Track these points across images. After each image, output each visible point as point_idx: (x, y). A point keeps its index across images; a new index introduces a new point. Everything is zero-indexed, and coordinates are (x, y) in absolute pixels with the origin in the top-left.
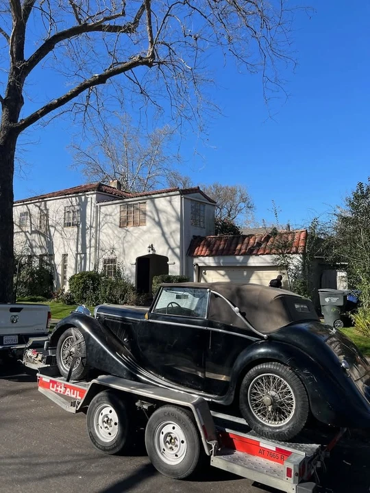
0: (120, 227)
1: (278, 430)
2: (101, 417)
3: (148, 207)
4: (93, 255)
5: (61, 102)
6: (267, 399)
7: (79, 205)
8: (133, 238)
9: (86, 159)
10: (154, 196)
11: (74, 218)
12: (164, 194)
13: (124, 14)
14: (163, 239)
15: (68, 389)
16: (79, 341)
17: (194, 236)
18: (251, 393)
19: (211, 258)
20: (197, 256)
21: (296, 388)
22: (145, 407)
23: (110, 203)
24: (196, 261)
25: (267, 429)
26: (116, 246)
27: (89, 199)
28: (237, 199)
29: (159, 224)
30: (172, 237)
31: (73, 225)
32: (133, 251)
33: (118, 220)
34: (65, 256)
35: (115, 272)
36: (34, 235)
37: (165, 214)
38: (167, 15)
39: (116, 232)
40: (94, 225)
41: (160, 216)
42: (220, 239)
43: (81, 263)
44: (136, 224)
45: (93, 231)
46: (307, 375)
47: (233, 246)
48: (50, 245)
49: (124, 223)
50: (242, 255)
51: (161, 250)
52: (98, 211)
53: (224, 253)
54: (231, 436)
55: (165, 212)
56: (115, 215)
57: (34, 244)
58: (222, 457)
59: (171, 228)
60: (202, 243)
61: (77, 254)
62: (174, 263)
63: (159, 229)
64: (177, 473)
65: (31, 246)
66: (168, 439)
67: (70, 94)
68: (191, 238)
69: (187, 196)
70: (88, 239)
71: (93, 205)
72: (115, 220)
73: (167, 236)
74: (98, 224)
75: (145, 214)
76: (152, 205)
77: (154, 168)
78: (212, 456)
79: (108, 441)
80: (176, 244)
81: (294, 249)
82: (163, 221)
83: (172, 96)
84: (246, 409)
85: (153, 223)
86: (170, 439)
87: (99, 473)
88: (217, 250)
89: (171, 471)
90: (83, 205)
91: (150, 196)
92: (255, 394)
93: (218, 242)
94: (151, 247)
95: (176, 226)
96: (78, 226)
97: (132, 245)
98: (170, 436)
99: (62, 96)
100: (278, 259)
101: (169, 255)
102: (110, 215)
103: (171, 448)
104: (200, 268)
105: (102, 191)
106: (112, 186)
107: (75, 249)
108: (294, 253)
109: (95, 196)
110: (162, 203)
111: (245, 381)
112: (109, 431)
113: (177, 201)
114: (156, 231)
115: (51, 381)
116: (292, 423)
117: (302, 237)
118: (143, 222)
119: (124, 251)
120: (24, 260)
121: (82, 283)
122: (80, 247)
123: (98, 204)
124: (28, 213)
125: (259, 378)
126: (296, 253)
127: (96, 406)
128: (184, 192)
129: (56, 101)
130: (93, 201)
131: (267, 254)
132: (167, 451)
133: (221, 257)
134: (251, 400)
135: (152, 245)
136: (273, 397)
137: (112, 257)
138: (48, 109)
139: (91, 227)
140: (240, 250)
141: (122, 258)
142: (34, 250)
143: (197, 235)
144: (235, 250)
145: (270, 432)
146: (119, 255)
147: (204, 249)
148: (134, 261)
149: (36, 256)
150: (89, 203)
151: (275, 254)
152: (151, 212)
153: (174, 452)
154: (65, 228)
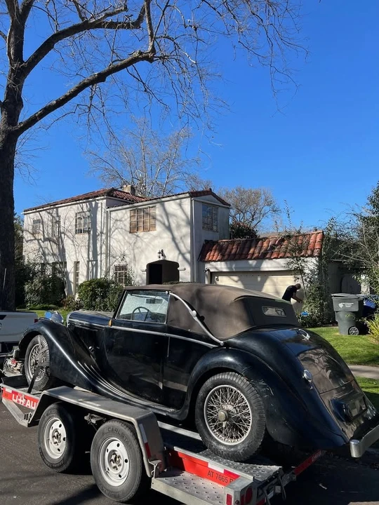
0: (130, 232)
1: (232, 449)
2: (51, 431)
3: (158, 211)
4: (104, 261)
5: (60, 103)
6: (222, 414)
7: (89, 211)
8: (144, 244)
9: (103, 165)
10: (163, 199)
11: (85, 224)
12: (174, 197)
13: (126, 8)
14: (173, 244)
15: (29, 401)
16: (44, 350)
17: (205, 241)
18: (207, 407)
19: (223, 263)
20: (209, 261)
21: (253, 402)
22: (94, 421)
23: (120, 207)
24: (208, 266)
25: (222, 447)
26: (127, 252)
27: (99, 205)
28: (261, 202)
29: (169, 228)
30: (183, 242)
31: (85, 232)
32: (143, 257)
33: (128, 225)
34: (77, 263)
35: (126, 279)
36: (46, 242)
37: (175, 218)
38: (167, 6)
39: (126, 238)
40: (105, 232)
41: (170, 220)
42: (233, 243)
43: (93, 270)
44: (145, 229)
45: (104, 237)
46: (264, 387)
47: (246, 250)
48: (62, 252)
49: (134, 229)
50: (255, 259)
51: (172, 256)
52: (108, 216)
53: (237, 257)
54: (180, 456)
55: (175, 215)
56: (125, 220)
57: (47, 252)
58: (164, 479)
59: (181, 232)
60: (214, 248)
61: (88, 262)
62: (185, 269)
63: (169, 234)
64: (119, 497)
65: (44, 254)
66: (113, 457)
67: (68, 94)
68: (203, 242)
69: (197, 199)
70: (98, 245)
71: (103, 211)
72: (125, 225)
73: (177, 241)
74: (109, 231)
75: (154, 218)
76: (161, 208)
77: (172, 173)
78: (153, 478)
79: (57, 458)
80: (187, 249)
81: (309, 252)
82: (173, 226)
83: (178, 93)
84: (201, 425)
85: (164, 228)
86: (114, 458)
87: (37, 494)
88: (229, 255)
89: (114, 493)
90: (93, 211)
91: (159, 200)
92: (212, 408)
93: (230, 247)
94: (162, 253)
95: (186, 230)
96: (89, 232)
97: (142, 251)
98: (115, 454)
99: (61, 96)
100: (292, 262)
101: (180, 260)
102: (120, 221)
103: (115, 467)
104: (212, 274)
105: (112, 196)
106: (126, 191)
107: (86, 256)
108: (309, 256)
109: (105, 201)
110: (172, 206)
111: (201, 394)
112: (58, 447)
113: (187, 204)
114: (167, 236)
115: (13, 392)
116: (247, 442)
117: (318, 239)
118: (153, 226)
119: (135, 257)
120: (38, 268)
121: (91, 290)
122: (91, 253)
123: (108, 210)
124: (41, 221)
125: (216, 390)
126: (312, 256)
127: (46, 419)
128: (194, 195)
129: (55, 102)
130: (103, 207)
131: (281, 258)
132: (111, 471)
133: (233, 262)
134: (207, 415)
135: (162, 251)
136: (228, 411)
137: (123, 263)
138: (47, 110)
139: (102, 233)
140: (253, 254)
141: (132, 265)
142: (47, 258)
143: (209, 239)
144: (248, 254)
145: (225, 451)
146: (130, 262)
147: (216, 254)
148: (145, 268)
149: (49, 264)
150: (99, 209)
151: (288, 257)
152: (162, 217)
153: (118, 472)
154: (76, 236)
